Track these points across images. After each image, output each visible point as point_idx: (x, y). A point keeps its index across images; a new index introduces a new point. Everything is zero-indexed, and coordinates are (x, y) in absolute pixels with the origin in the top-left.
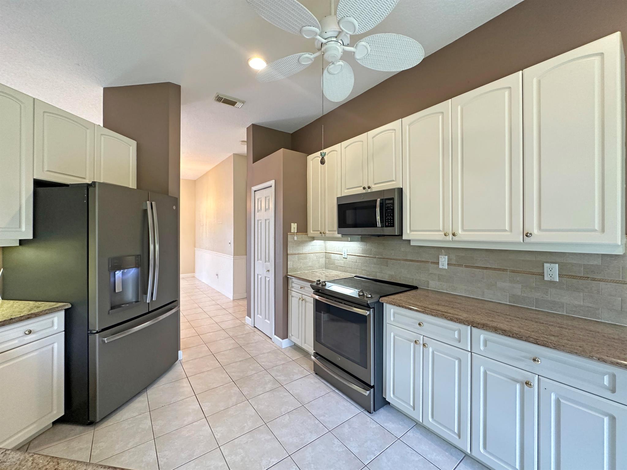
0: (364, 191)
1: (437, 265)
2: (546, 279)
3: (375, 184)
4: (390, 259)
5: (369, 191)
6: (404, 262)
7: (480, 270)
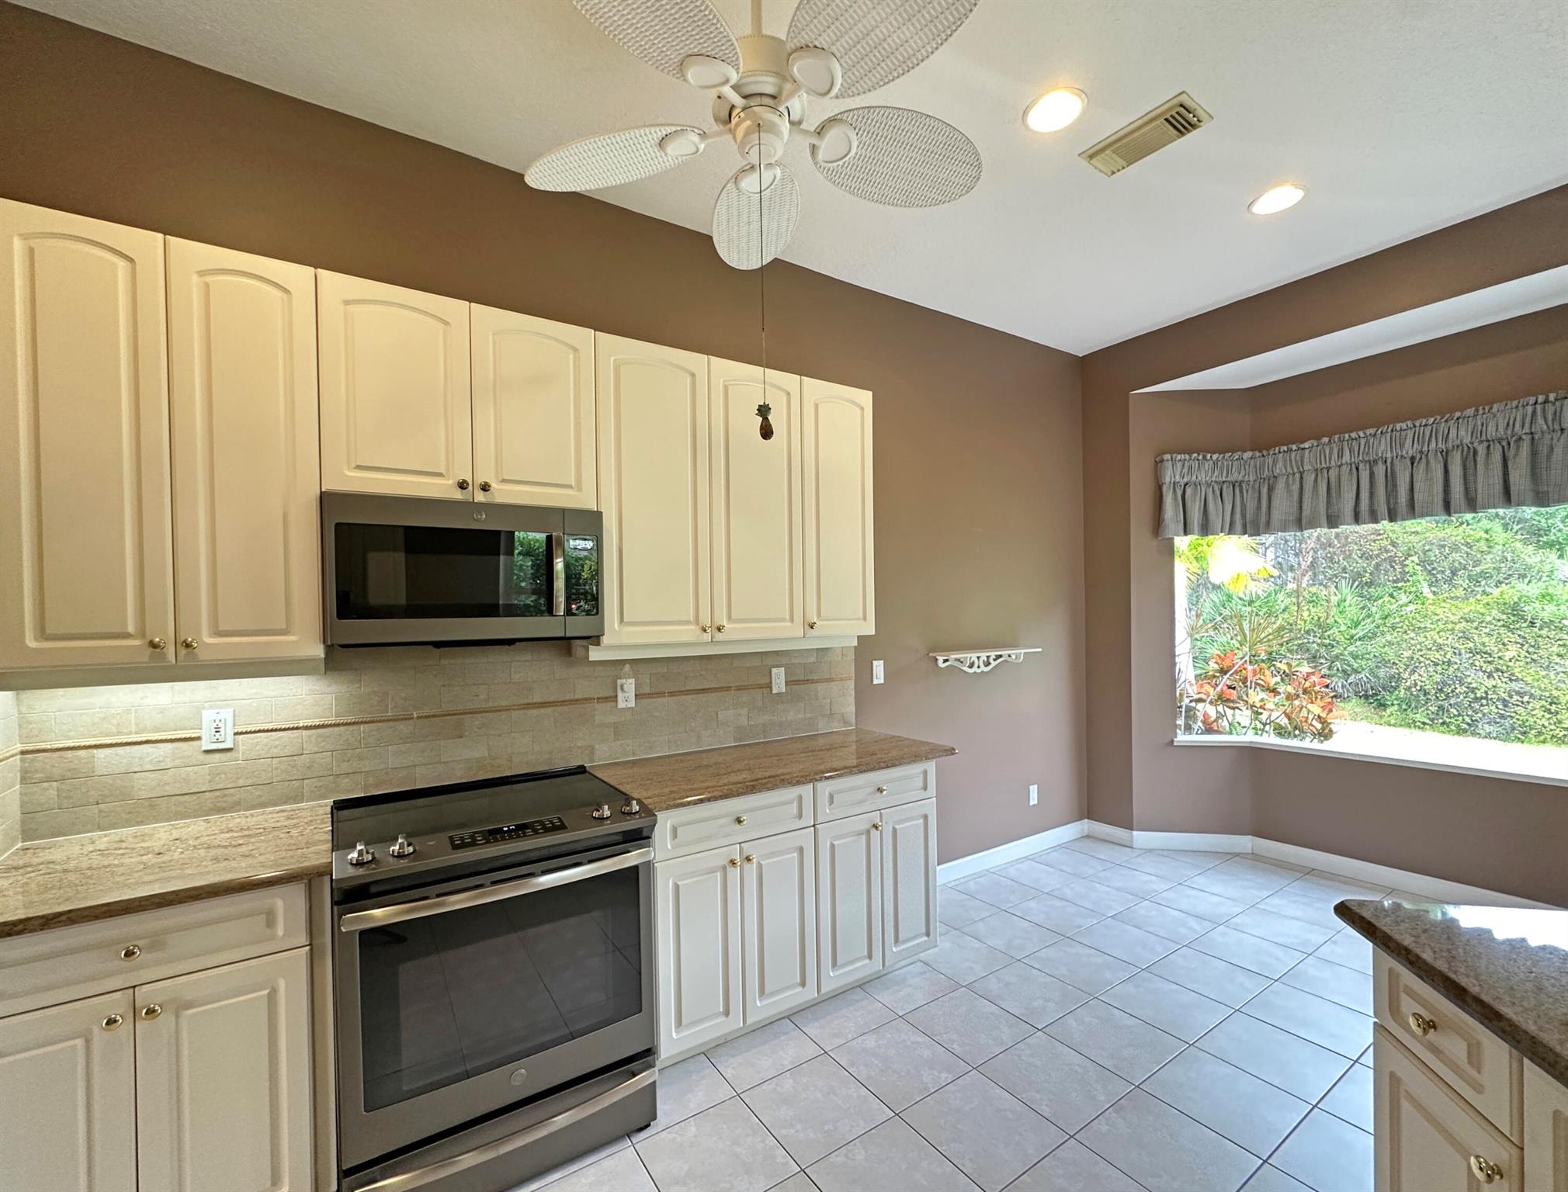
0: (458, 495)
1: (613, 704)
2: (774, 691)
3: (504, 481)
4: (471, 713)
5: (480, 497)
6: (522, 712)
7: (694, 696)
